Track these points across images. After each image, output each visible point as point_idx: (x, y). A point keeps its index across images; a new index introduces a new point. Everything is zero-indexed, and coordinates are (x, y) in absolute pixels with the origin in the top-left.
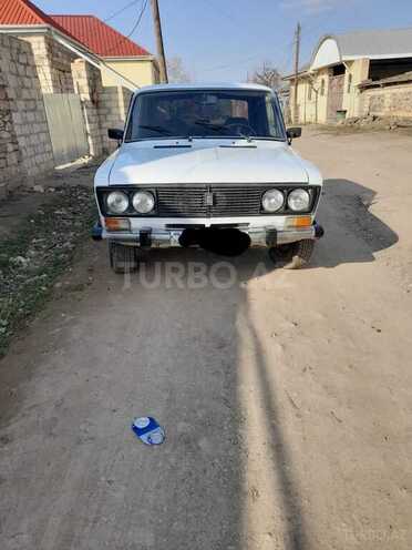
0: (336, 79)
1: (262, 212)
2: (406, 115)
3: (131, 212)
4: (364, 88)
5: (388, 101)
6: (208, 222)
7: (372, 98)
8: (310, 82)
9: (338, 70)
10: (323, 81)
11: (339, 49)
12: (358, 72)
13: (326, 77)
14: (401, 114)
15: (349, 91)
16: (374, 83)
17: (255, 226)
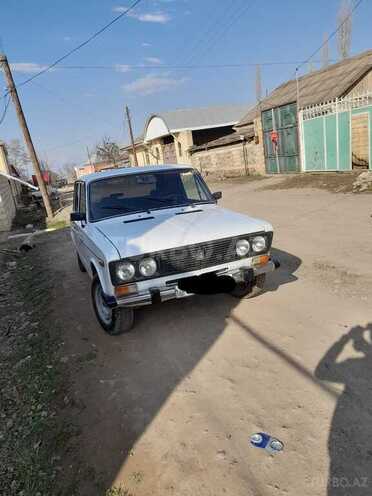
0: (167, 147)
1: (237, 258)
2: (232, 168)
3: (139, 277)
4: (192, 152)
5: (214, 160)
6: (198, 273)
7: (201, 159)
8: (146, 150)
9: (168, 140)
10: (157, 149)
11: (166, 124)
12: (185, 141)
13: (158, 146)
14: (228, 168)
15: (180, 155)
16: (199, 147)
17: (231, 268)
